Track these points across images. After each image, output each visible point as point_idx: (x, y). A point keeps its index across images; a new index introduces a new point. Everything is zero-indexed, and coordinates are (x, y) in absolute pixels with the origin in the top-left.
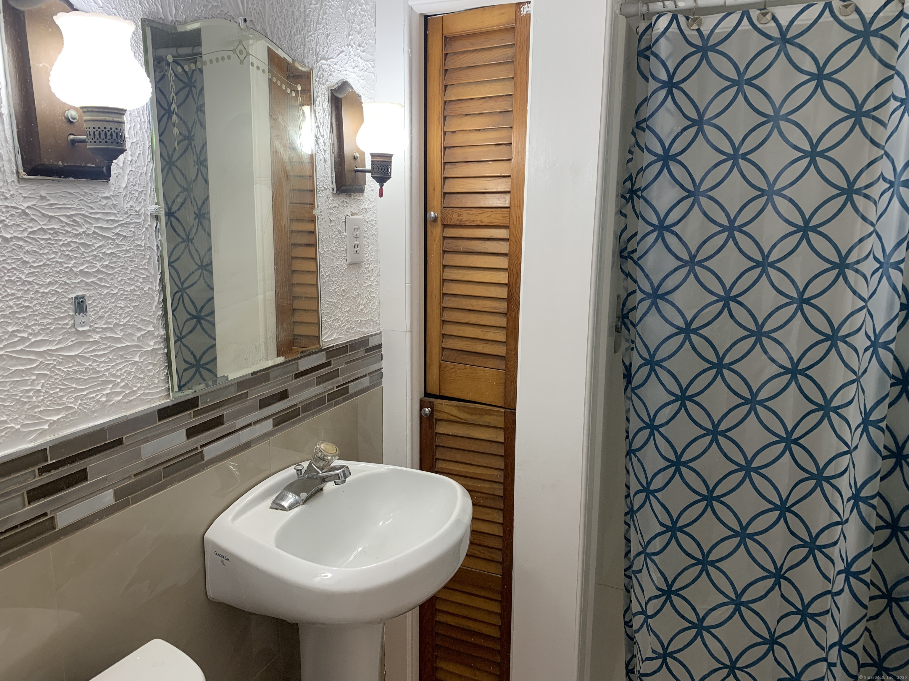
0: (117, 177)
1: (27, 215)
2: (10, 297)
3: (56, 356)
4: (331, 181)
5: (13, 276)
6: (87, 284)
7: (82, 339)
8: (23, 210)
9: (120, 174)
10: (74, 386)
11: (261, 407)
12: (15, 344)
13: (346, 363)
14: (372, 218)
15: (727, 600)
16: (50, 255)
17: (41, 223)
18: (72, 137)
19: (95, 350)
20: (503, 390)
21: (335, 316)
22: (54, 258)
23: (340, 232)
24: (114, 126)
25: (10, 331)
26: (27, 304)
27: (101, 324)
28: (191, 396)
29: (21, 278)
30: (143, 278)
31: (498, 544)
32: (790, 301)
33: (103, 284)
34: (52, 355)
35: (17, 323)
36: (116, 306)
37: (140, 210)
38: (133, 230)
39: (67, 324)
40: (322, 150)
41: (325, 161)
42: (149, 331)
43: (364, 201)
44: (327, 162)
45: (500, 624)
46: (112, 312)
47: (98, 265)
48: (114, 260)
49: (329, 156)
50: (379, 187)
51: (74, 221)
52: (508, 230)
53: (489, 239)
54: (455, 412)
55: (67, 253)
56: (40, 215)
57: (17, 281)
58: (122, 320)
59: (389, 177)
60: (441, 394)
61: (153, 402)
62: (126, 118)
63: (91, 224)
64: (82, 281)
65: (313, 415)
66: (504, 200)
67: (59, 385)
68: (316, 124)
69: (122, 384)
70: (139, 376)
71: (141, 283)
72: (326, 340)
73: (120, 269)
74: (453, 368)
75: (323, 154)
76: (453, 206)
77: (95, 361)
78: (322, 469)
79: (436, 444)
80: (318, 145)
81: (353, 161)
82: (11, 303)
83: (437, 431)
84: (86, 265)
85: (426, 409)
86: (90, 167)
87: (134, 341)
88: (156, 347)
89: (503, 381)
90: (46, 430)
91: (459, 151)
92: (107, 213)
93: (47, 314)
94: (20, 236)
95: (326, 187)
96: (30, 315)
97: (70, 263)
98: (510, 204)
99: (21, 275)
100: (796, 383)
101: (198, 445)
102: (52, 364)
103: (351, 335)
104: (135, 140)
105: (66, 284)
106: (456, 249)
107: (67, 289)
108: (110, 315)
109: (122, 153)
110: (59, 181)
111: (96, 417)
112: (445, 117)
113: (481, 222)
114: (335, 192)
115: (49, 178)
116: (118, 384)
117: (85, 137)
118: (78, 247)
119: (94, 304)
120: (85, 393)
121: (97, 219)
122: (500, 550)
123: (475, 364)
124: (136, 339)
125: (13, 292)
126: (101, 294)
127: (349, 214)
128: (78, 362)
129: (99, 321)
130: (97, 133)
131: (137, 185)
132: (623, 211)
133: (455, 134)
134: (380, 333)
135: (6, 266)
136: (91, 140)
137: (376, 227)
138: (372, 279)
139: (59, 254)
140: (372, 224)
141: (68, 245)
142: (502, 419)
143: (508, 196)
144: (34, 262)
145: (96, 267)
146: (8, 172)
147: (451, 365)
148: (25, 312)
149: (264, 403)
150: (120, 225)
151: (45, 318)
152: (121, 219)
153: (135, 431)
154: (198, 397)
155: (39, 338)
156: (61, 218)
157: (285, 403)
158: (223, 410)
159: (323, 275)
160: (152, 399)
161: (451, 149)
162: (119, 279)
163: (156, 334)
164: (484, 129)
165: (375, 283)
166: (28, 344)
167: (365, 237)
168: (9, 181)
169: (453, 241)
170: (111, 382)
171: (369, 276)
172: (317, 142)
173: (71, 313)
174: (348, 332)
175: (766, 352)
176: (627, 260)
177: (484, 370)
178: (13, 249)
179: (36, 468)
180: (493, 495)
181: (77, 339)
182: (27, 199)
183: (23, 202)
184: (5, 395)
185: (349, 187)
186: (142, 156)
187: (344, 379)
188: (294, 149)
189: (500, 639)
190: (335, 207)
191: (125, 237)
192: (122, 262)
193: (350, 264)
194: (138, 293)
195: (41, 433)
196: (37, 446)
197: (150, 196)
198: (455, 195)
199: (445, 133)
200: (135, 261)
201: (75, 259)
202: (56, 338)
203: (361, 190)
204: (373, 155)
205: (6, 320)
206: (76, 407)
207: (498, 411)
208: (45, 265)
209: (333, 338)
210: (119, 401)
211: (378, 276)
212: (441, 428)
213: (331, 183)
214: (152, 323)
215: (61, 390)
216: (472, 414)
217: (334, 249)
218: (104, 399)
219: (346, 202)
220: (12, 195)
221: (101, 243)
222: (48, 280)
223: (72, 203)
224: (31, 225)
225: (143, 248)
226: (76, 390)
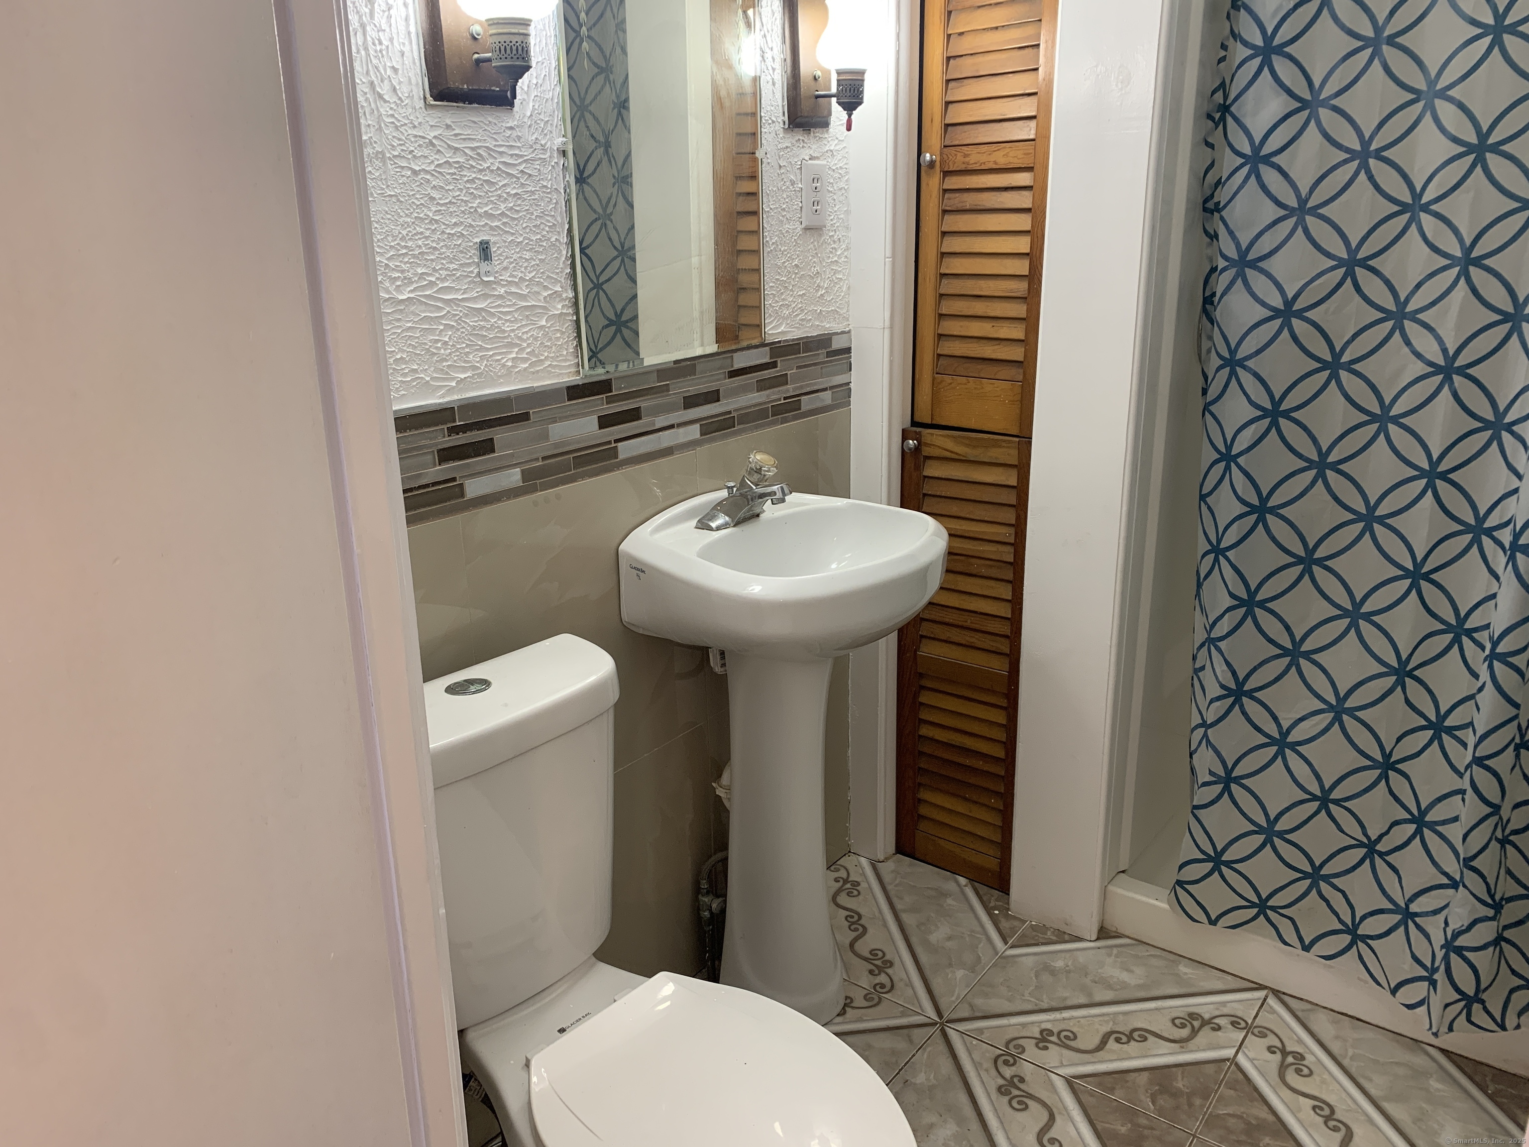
0: (521, 103)
1: (433, 145)
2: (419, 236)
3: (462, 307)
4: (781, 111)
5: (422, 213)
6: (491, 227)
7: (487, 291)
8: (430, 140)
9: (524, 100)
10: (480, 343)
11: (686, 407)
12: (423, 287)
13: (798, 367)
14: (841, 165)
15: (1324, 706)
16: (455, 192)
17: (447, 156)
18: (476, 56)
19: (499, 306)
20: (1018, 411)
21: (784, 300)
22: (459, 195)
23: (793, 183)
24: (519, 39)
25: (420, 272)
26: (435, 245)
27: (506, 276)
28: (603, 378)
29: (428, 216)
30: (549, 227)
31: (1006, 629)
32: (1450, 262)
33: (507, 229)
34: (458, 305)
35: (425, 265)
36: (521, 257)
37: (546, 144)
38: (538, 167)
39: (472, 272)
40: (770, 68)
41: (774, 84)
42: (556, 292)
43: (830, 139)
44: (777, 85)
45: (1004, 740)
46: (517, 264)
47: (503, 206)
48: (519, 202)
49: (780, 77)
50: (847, 117)
51: (478, 154)
52: (1033, 173)
53: (1006, 189)
54: (950, 444)
55: (472, 190)
56: (446, 146)
57: (425, 219)
58: (528, 274)
59: (860, 103)
60: (934, 422)
61: (561, 377)
62: (532, 30)
63: (496, 158)
64: (486, 223)
65: (752, 429)
66: (1029, 129)
67: (465, 339)
68: (762, 33)
69: (529, 350)
70: (546, 344)
71: (547, 232)
72: (770, 332)
73: (524, 213)
74: (951, 384)
75: (772, 73)
76: (957, 143)
77: (500, 318)
78: (756, 485)
79: (924, 492)
80: (765, 61)
81: (813, 83)
82: (420, 243)
83: (925, 474)
84: (490, 206)
85: (911, 441)
86: (494, 90)
87: (540, 300)
88: (564, 311)
89: (1018, 397)
90: (453, 388)
91: (969, 61)
92: (512, 146)
93: (453, 259)
94: (427, 169)
95: (774, 119)
96: (437, 257)
97: (474, 203)
98: (1036, 134)
99: (428, 213)
100: (1450, 388)
101: (612, 438)
102: (458, 315)
103: (807, 329)
104: (540, 59)
105: (471, 226)
106: (960, 206)
107: (471, 232)
108: (515, 267)
109: (528, 70)
110: (463, 108)
111: (501, 383)
112: (950, 13)
113: (995, 163)
114: (787, 126)
115: (455, 104)
116: (524, 349)
117: (490, 54)
118: (482, 185)
119: (499, 252)
120: (491, 353)
121: (501, 153)
122: (1007, 637)
123: (982, 375)
124: (542, 298)
125: (422, 230)
126: (505, 242)
127: (807, 158)
128: (483, 317)
129: (503, 272)
130: (503, 49)
131: (543, 113)
132: (1210, 140)
133: (963, 37)
134: (849, 332)
135: (416, 201)
136: (496, 56)
137: (847, 177)
138: (838, 253)
139: (464, 192)
140: (840, 174)
141: (472, 181)
142: (1015, 452)
143: (1033, 124)
144: (440, 199)
145: (500, 209)
146: (416, 97)
147: (948, 379)
148: (432, 254)
149: (690, 402)
150: (525, 161)
151: (451, 263)
152: (525, 154)
153: (542, 407)
154: (611, 379)
155: (446, 284)
156: (467, 151)
157: (715, 406)
158: (639, 401)
159: (767, 241)
160: (561, 374)
161: (958, 59)
162: (524, 225)
163: (564, 296)
164: (1003, 26)
165: (843, 259)
166: (436, 289)
167: (829, 191)
168: (417, 107)
169: (957, 195)
170: (517, 345)
171: (835, 248)
172: (763, 57)
173: (476, 260)
174: (802, 325)
175: (1408, 343)
176: (1213, 214)
177: (993, 384)
178: (422, 183)
179: (445, 427)
180: (998, 561)
181: (482, 290)
182: (434, 128)
183: (430, 131)
184: (416, 343)
185: (807, 119)
186: (547, 78)
187: (794, 389)
188: (730, 67)
189: (1004, 760)
190: (787, 147)
191: (530, 175)
192: (527, 206)
193: (807, 229)
194: (545, 244)
195: (449, 390)
196: (447, 403)
197: (556, 126)
198: (961, 127)
199: (949, 36)
200: (540, 205)
201: (480, 199)
202: (462, 286)
203: (825, 124)
204: (839, 73)
205: (415, 261)
206: (482, 368)
207: (1009, 442)
208: (450, 202)
209: (780, 330)
210: (525, 369)
211: (847, 249)
212: (932, 470)
213: (781, 114)
214: (560, 281)
215: (468, 345)
216: (975, 447)
217: (784, 206)
218: (510, 364)
219: (803, 140)
220: (420, 124)
221: (506, 182)
222: (454, 221)
223: (477, 133)
224: (437, 157)
225: (549, 190)
226: (482, 349)
